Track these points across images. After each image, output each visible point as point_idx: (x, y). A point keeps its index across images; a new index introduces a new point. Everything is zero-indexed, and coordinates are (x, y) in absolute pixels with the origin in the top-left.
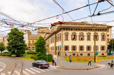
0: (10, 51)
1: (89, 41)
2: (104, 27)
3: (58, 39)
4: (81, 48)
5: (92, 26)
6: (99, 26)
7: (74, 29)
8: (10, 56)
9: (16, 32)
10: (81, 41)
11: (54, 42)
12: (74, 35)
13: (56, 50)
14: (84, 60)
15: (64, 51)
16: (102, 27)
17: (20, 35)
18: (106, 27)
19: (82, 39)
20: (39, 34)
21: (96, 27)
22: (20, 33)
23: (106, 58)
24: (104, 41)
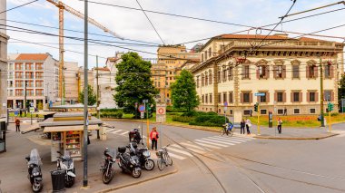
0: (121, 106)
1: (296, 81)
2: (330, 47)
3: (224, 76)
4: (280, 96)
5: (302, 46)
6: (319, 46)
7: (263, 52)
8: (120, 117)
9: (137, 62)
10: (280, 81)
11: (211, 83)
12: (264, 67)
13: (220, 101)
14: (298, 122)
15: (241, 104)
16: (324, 47)
17: (145, 68)
18: (333, 46)
19: (280, 75)
20: (160, 62)
21: (311, 47)
22: (145, 63)
23: (339, 117)
24: (331, 78)
